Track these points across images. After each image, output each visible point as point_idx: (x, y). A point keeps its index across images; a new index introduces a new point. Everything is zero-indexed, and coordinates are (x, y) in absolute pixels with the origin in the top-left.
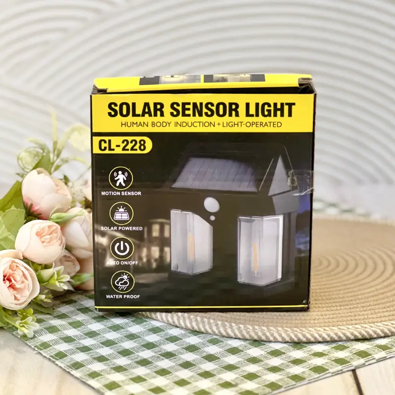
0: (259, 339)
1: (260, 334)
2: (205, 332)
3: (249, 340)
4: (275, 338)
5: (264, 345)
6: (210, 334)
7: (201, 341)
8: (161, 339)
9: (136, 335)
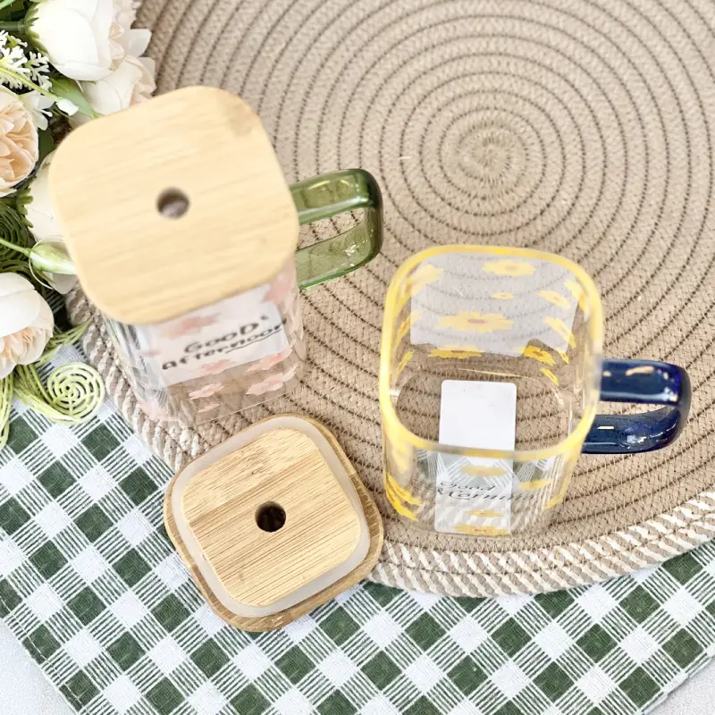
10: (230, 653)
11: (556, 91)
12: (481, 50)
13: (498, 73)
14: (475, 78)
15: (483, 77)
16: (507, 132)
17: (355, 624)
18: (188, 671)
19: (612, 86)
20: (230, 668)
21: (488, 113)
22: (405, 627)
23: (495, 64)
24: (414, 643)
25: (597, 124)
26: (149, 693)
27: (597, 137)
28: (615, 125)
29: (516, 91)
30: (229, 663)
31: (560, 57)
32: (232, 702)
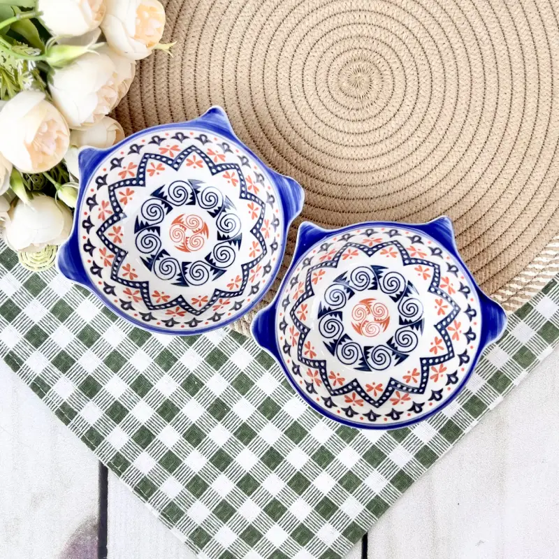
11: (397, 33)
12: (347, 8)
13: (359, 23)
14: (345, 28)
15: (350, 27)
16: (369, 64)
19: (432, 26)
21: (356, 52)
23: (357, 18)
25: (425, 53)
26: (161, 460)
27: (425, 62)
28: (436, 52)
29: (372, 35)
31: (398, 9)
32: (210, 460)
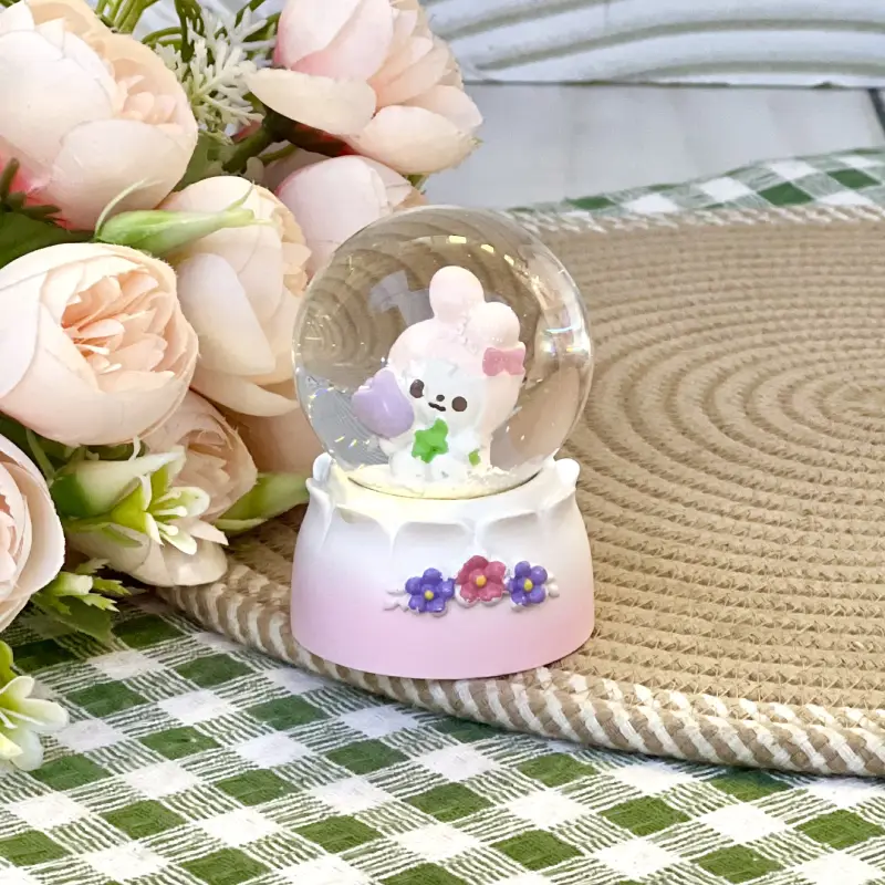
0: (760, 760)
1: (765, 737)
2: (510, 725)
3: (714, 765)
4: (832, 757)
5: (785, 787)
6: (536, 735)
7: (495, 766)
8: (310, 753)
9: (198, 735)
10: (191, 815)
17: (483, 799)
18: (88, 829)
20: (187, 831)
22: (598, 810)
24: (617, 827)
30: (186, 825)
